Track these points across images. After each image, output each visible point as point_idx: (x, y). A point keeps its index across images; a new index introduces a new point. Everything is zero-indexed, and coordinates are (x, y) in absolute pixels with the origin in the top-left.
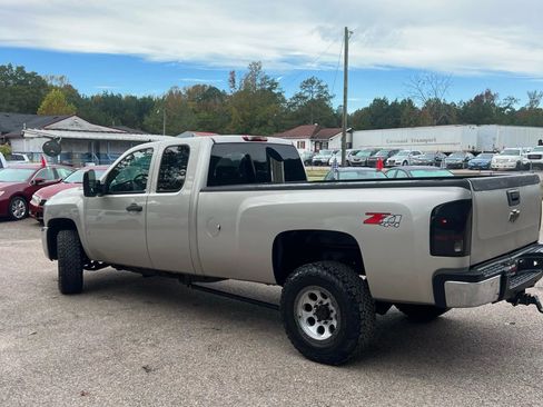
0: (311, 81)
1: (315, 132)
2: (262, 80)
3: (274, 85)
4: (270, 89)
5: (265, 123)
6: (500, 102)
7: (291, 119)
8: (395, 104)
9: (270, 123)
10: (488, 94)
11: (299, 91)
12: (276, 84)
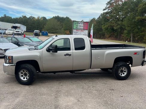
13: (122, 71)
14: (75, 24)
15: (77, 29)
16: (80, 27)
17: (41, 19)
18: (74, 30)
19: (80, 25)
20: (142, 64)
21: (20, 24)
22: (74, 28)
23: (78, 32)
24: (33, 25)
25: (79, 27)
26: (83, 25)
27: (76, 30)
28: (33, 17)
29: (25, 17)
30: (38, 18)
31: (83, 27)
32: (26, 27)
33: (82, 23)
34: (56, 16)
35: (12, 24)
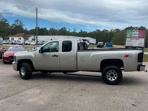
0: (18, 20)
1: (24, 35)
2: (2, 19)
3: (6, 20)
4: (5, 22)
5: (4, 32)
6: (67, 30)
7: (12, 31)
8: (42, 29)
9: (6, 32)
10: (64, 28)
11: (14, 23)
12: (7, 20)
13: (112, 75)
14: (129, 32)
15: (131, 38)
16: (135, 35)
17: (114, 31)
18: (127, 39)
19: (135, 33)
20: (139, 70)
21: (89, 38)
22: (127, 37)
23: (132, 40)
24: (106, 37)
25: (133, 35)
26: (138, 33)
27: (129, 39)
28: (107, 30)
29: (99, 30)
30: (111, 30)
31: (138, 35)
32: (96, 40)
33: (137, 30)
34: (128, 27)
35: (83, 38)
